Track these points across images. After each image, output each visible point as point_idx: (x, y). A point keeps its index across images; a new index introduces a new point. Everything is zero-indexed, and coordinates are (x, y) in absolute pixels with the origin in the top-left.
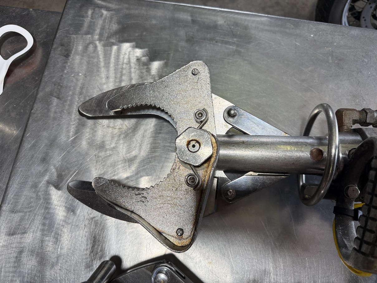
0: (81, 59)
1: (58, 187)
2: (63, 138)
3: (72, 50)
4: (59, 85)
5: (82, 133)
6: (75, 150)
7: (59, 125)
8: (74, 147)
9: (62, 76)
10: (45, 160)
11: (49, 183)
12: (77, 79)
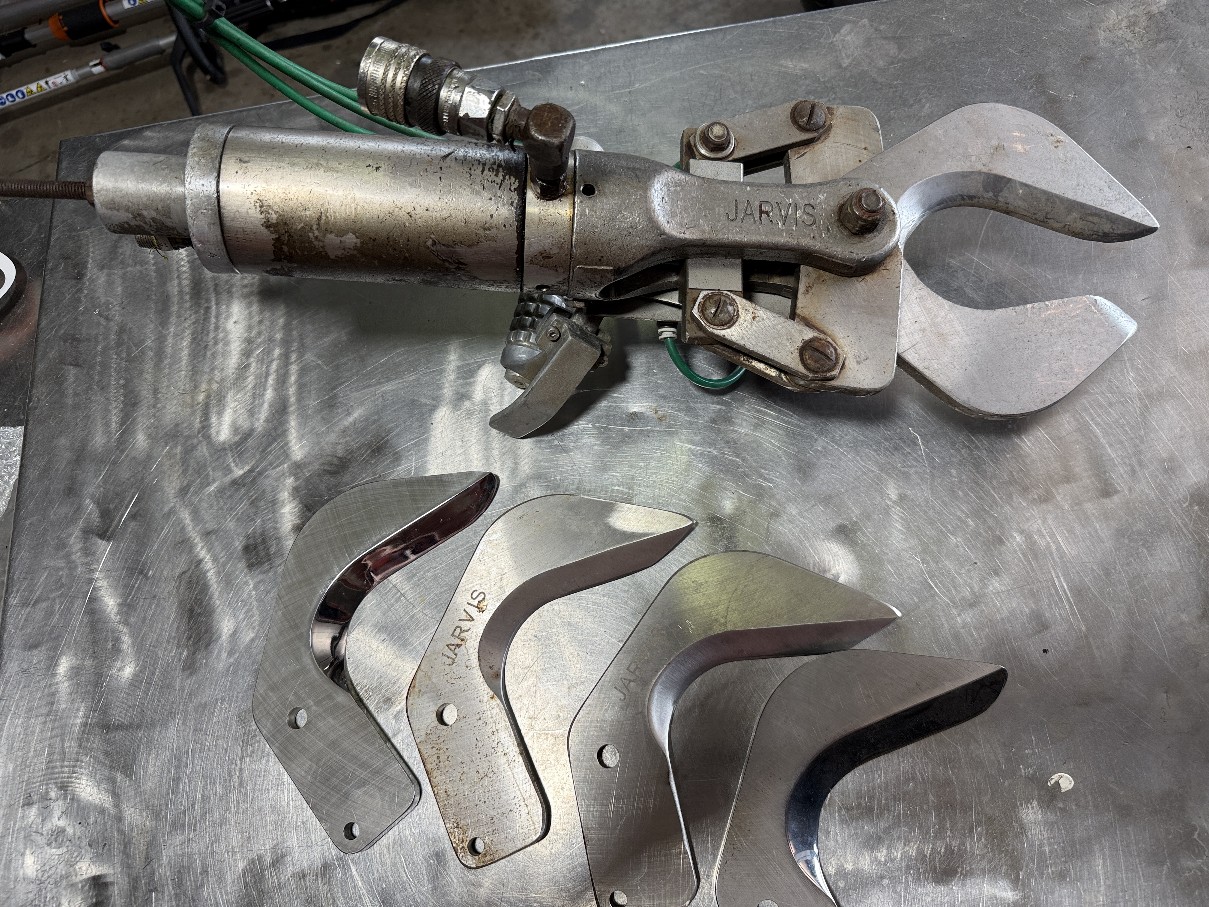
0: (109, 275)
1: (103, 535)
2: (99, 440)
3: (87, 262)
4: (73, 339)
5: (134, 420)
6: (127, 455)
7: (88, 417)
8: (122, 451)
9: (76, 319)
10: (72, 491)
11: (87, 532)
12: (107, 319)
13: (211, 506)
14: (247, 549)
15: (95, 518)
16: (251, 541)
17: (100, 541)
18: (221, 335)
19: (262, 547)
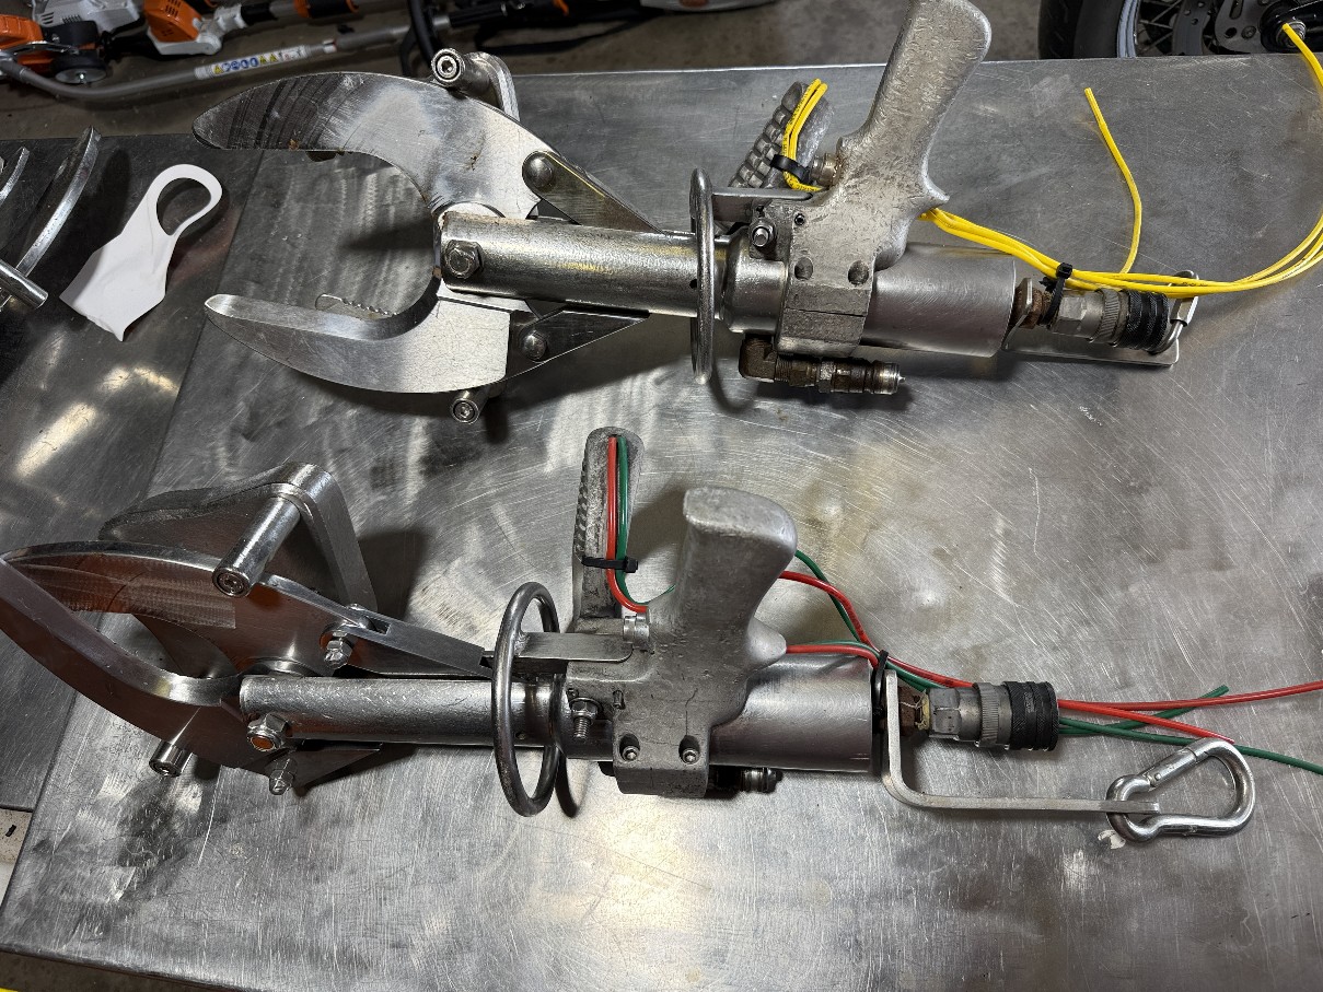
0: (303, 208)
1: (248, 436)
3: (286, 193)
4: (259, 259)
9: (266, 242)
10: (229, 392)
11: (234, 431)
12: (293, 246)
13: (351, 427)
14: (375, 470)
15: (244, 421)
16: (381, 464)
17: (244, 440)
18: (392, 277)
19: (388, 472)
